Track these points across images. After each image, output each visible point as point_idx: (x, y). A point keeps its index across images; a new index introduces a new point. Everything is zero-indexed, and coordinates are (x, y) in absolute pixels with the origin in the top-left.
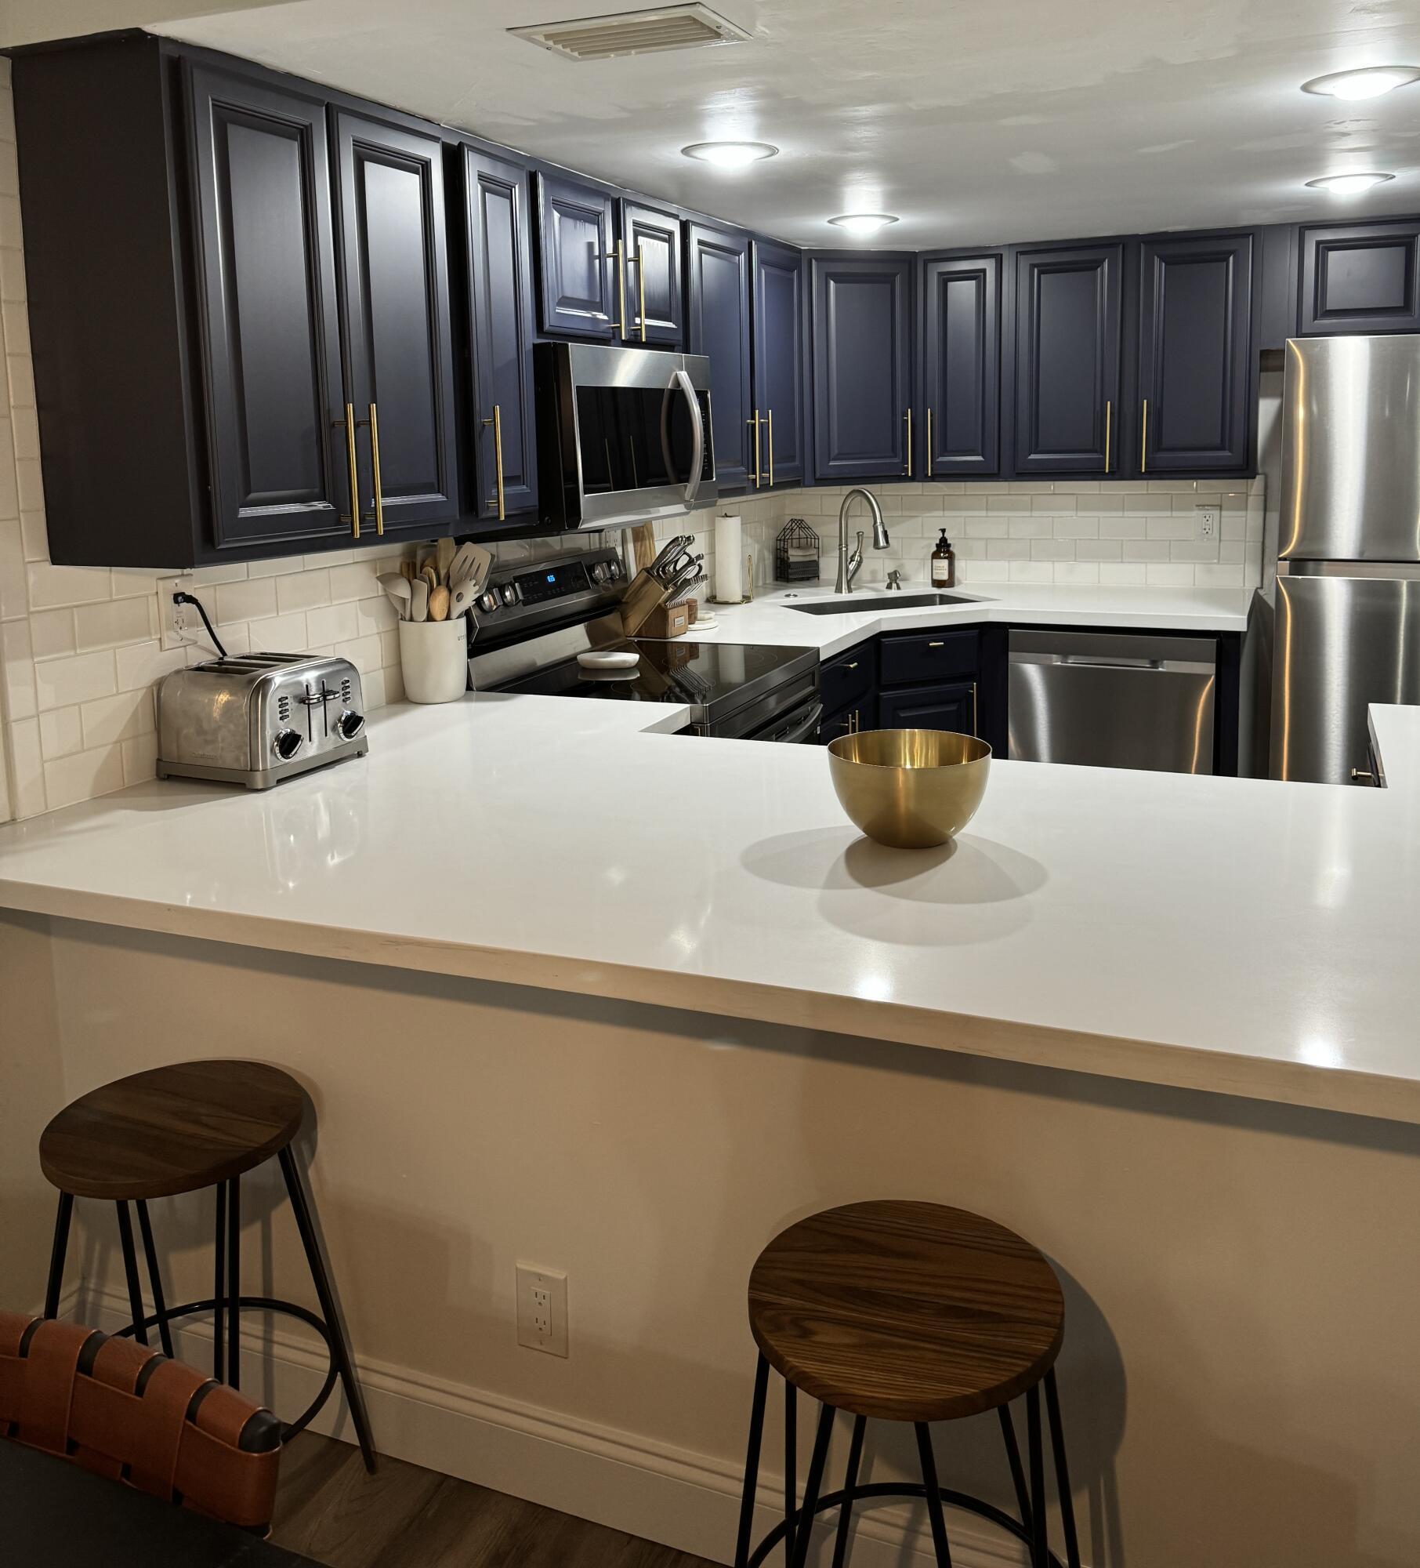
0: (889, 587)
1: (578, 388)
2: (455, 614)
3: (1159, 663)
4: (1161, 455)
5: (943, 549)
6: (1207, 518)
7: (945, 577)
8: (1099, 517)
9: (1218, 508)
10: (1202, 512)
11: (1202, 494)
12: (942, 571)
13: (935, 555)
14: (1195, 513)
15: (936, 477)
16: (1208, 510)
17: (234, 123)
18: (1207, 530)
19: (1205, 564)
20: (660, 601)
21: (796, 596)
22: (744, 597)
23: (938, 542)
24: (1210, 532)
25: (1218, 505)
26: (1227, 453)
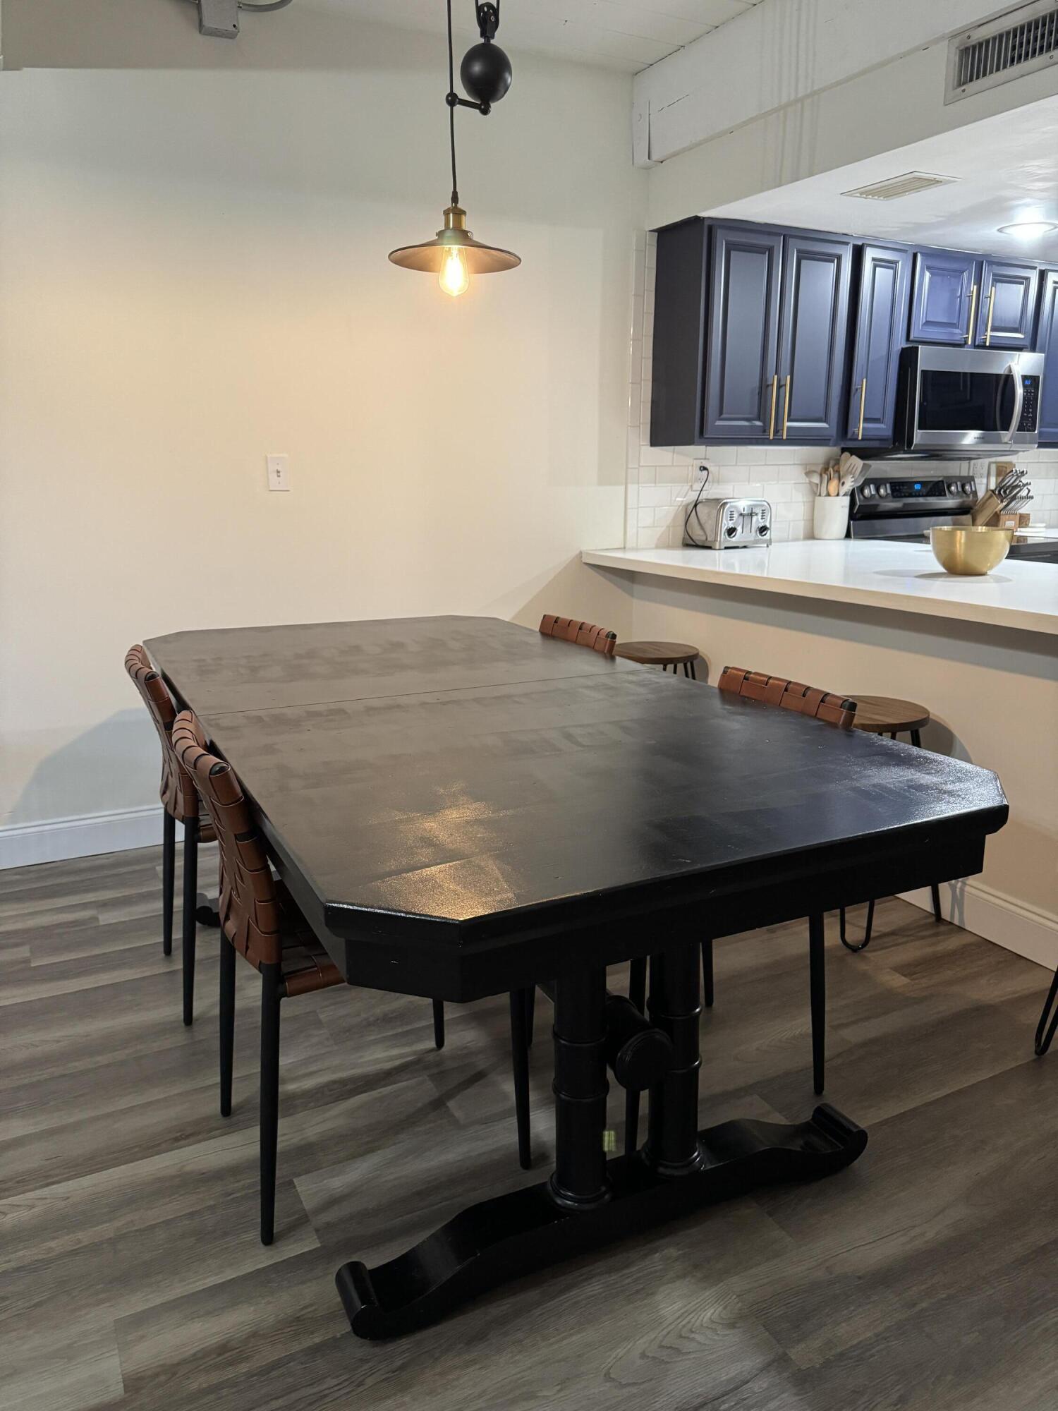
1: (923, 372)
2: (842, 493)
17: (734, 250)
20: (997, 510)
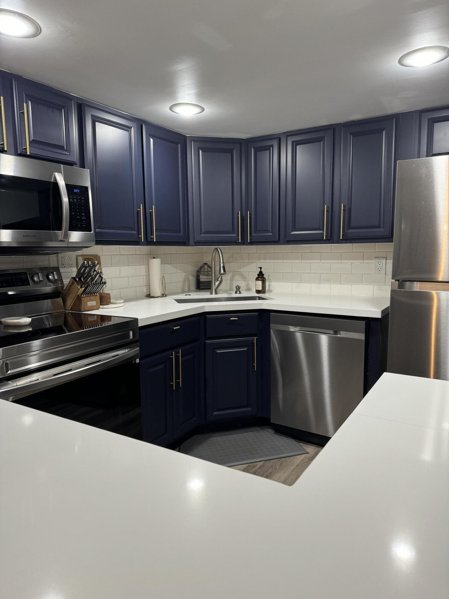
0: (236, 293)
3: (338, 332)
4: (350, 231)
5: (261, 276)
6: (380, 263)
7: (260, 288)
8: (330, 263)
9: (385, 258)
10: (378, 260)
11: (377, 252)
12: (259, 286)
13: (257, 279)
14: (373, 261)
15: (252, 243)
16: (380, 259)
18: (380, 269)
19: (378, 285)
20: (79, 293)
21: (190, 295)
22: (163, 295)
23: (258, 273)
24: (381, 270)
25: (384, 257)
26: (382, 230)
